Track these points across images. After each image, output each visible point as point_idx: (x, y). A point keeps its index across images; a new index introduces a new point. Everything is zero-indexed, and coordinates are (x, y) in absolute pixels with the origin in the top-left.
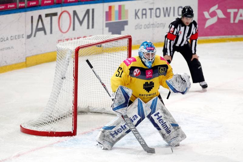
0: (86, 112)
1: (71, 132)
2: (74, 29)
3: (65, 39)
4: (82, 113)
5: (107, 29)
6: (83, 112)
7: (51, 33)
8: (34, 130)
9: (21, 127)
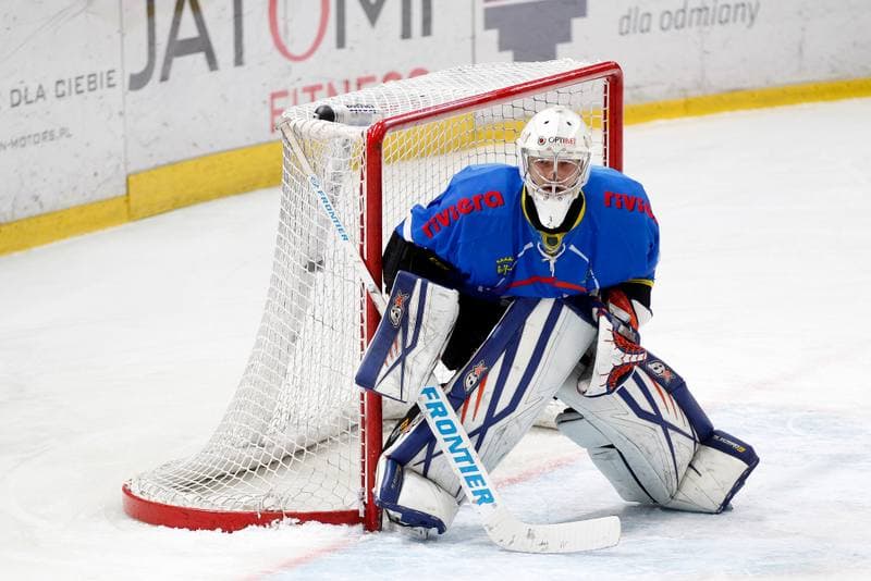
1: (357, 512)
2: (341, 42)
3: (299, 86)
5: (494, 34)
7: (239, 61)
8: (189, 506)
9: (125, 495)
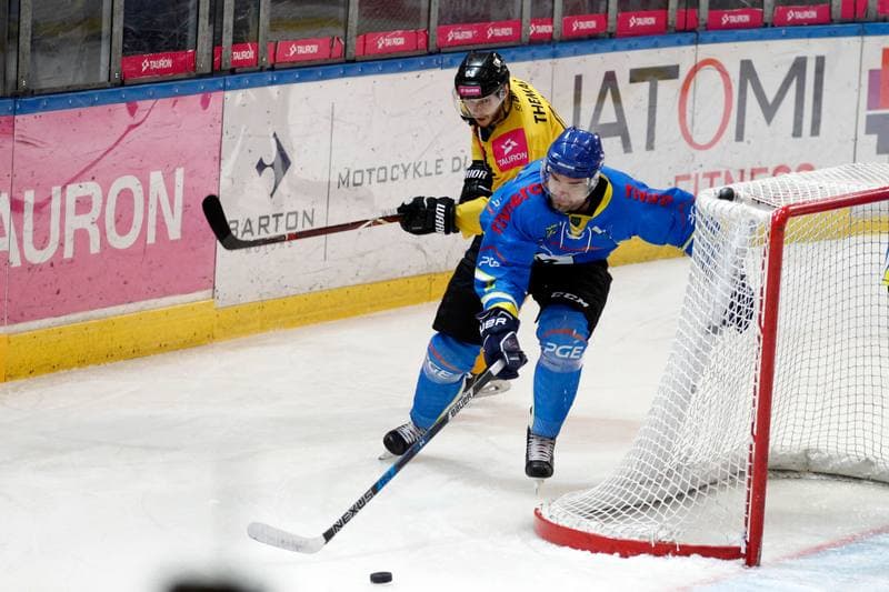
0: (796, 472)
1: (739, 549)
2: (740, 136)
3: (701, 171)
4: (780, 475)
5: (874, 138)
6: (784, 471)
7: (650, 146)
8: (592, 531)
9: (536, 518)
